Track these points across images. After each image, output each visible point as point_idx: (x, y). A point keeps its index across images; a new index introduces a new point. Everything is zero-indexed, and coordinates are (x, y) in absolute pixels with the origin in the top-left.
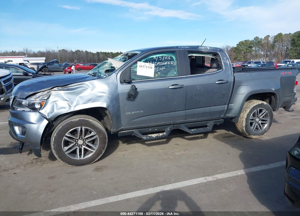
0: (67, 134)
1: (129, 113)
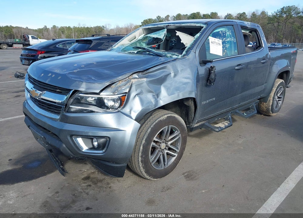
1: (204, 102)
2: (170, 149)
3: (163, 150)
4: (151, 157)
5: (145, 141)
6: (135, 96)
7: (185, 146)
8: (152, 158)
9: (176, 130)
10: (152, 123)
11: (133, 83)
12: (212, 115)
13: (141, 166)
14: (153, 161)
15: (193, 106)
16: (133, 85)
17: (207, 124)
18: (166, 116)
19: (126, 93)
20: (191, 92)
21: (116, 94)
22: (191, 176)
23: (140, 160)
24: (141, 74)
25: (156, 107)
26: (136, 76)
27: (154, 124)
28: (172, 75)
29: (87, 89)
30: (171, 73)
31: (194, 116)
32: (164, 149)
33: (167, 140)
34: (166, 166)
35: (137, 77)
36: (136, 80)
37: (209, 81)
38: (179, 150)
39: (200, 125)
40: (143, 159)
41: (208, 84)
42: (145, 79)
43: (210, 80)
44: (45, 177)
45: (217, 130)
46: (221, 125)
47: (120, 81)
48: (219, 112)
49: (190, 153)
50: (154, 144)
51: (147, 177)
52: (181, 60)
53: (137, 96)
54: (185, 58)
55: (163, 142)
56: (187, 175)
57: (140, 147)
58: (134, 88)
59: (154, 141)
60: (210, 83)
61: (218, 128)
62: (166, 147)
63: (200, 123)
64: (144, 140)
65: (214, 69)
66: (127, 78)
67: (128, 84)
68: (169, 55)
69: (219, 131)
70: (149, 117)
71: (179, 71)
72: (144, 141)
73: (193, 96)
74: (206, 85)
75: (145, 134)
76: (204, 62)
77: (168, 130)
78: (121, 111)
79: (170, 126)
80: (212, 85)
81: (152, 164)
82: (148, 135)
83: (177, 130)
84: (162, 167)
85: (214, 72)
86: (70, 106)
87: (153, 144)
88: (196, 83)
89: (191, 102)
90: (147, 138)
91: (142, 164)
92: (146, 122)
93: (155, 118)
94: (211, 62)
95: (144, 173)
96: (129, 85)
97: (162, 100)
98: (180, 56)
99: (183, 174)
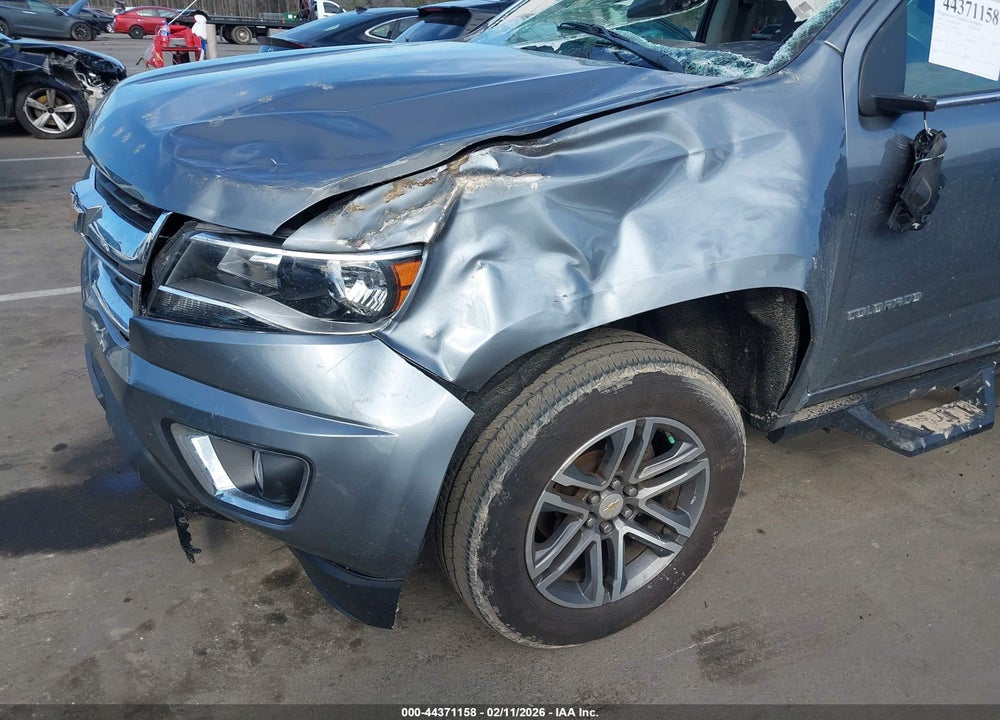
0: (559, 477)
1: (860, 313)
2: (643, 520)
3: (610, 522)
4: (539, 554)
5: (504, 483)
6: (470, 265)
7: (728, 514)
8: (540, 560)
9: (681, 437)
10: (550, 401)
11: (465, 196)
12: (891, 372)
13: (478, 591)
14: (546, 573)
15: (793, 333)
16: (462, 208)
17: (862, 413)
18: (630, 373)
19: (420, 245)
20: (786, 261)
21: (366, 246)
22: (733, 653)
23: (474, 568)
24: (520, 151)
25: (576, 326)
26: (485, 158)
27: (561, 407)
28: (695, 163)
29: (225, 212)
30: (685, 157)
31: (794, 375)
32: (615, 518)
33: (632, 481)
34: (617, 595)
35: (493, 164)
36: (483, 180)
37: (897, 209)
38: (693, 528)
39: (823, 418)
40: (490, 565)
41: (891, 222)
42: (533, 181)
43: (904, 205)
44: (138, 541)
45: (910, 446)
46: (935, 421)
47: (399, 182)
48: (932, 360)
49: (761, 527)
50: (556, 501)
51: (514, 637)
52: (752, 90)
53: (479, 263)
54: (779, 79)
55: (610, 488)
56: (716, 645)
57: (477, 510)
58: (465, 221)
59: (558, 488)
60: (906, 217)
61: (914, 434)
62: (623, 511)
63: (826, 407)
64: (501, 478)
65: (936, 147)
66: (441, 169)
67: (438, 201)
68: (702, 63)
69: (920, 450)
70: (543, 371)
71: (737, 148)
72: (496, 487)
73: (795, 281)
74: (881, 229)
75: (508, 452)
76: (884, 109)
77: (637, 438)
78: (387, 333)
79: (650, 422)
80: (913, 228)
81: (541, 586)
82: (523, 458)
83: (689, 440)
84: (592, 597)
85: (937, 161)
86: (162, 288)
87: (547, 498)
88: (824, 215)
89: (784, 311)
90: (512, 474)
91: (486, 587)
92: (526, 392)
93: (568, 381)
94: (923, 107)
95: (497, 621)
96: (441, 203)
97: (614, 293)
98: (759, 69)
99: (699, 636)
